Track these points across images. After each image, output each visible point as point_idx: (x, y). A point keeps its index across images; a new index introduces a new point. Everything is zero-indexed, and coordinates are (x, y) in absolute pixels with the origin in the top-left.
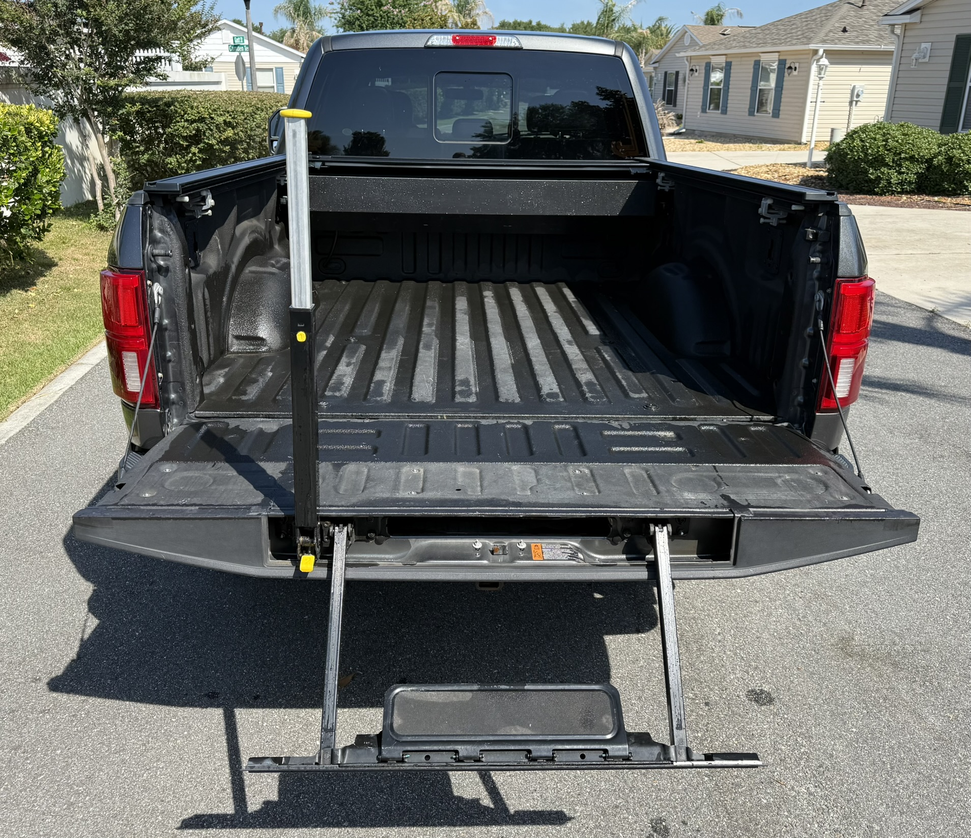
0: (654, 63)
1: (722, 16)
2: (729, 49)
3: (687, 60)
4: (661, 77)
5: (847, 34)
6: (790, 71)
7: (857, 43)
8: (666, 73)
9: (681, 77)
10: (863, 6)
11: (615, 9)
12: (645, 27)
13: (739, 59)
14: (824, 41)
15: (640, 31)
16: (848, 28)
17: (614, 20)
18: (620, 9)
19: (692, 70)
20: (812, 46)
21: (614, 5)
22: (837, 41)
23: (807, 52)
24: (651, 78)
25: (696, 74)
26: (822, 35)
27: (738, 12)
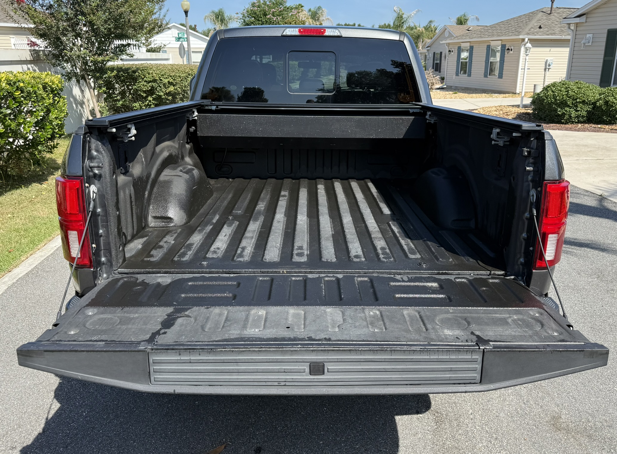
0: (427, 47)
1: (467, 20)
2: (472, 38)
3: (447, 45)
4: (431, 55)
5: (541, 29)
6: (508, 51)
7: (548, 35)
8: (434, 53)
9: (443, 55)
10: (550, 13)
11: (404, 16)
12: (422, 26)
13: (478, 44)
14: (528, 34)
15: (418, 29)
16: (542, 26)
17: (403, 22)
18: (406, 16)
19: (450, 51)
20: (521, 37)
21: (403, 14)
22: (536, 34)
23: (518, 40)
24: (426, 56)
25: (452, 53)
26: (527, 30)
27: (476, 18)
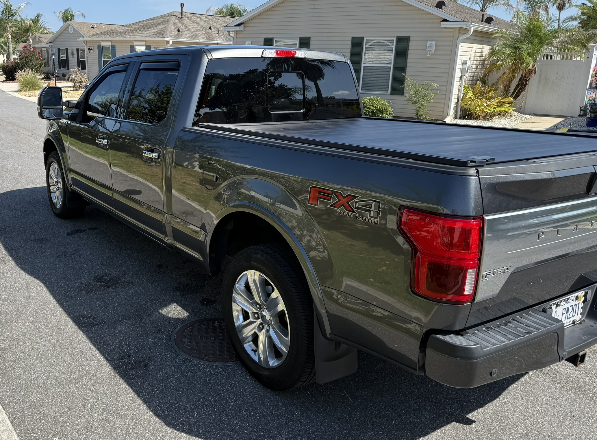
0: (49, 43)
1: (73, 15)
2: (113, 38)
3: (84, 43)
4: (55, 51)
5: (180, 32)
7: (187, 38)
8: (59, 49)
9: (70, 52)
10: (182, 17)
11: (12, 8)
12: (29, 18)
13: (120, 44)
14: (171, 36)
15: (26, 22)
16: (180, 29)
17: (13, 15)
18: (15, 8)
19: (89, 49)
20: (166, 39)
21: (11, 6)
22: (177, 36)
23: (163, 42)
24: (48, 51)
25: (92, 52)
26: (168, 32)
27: (82, 14)
